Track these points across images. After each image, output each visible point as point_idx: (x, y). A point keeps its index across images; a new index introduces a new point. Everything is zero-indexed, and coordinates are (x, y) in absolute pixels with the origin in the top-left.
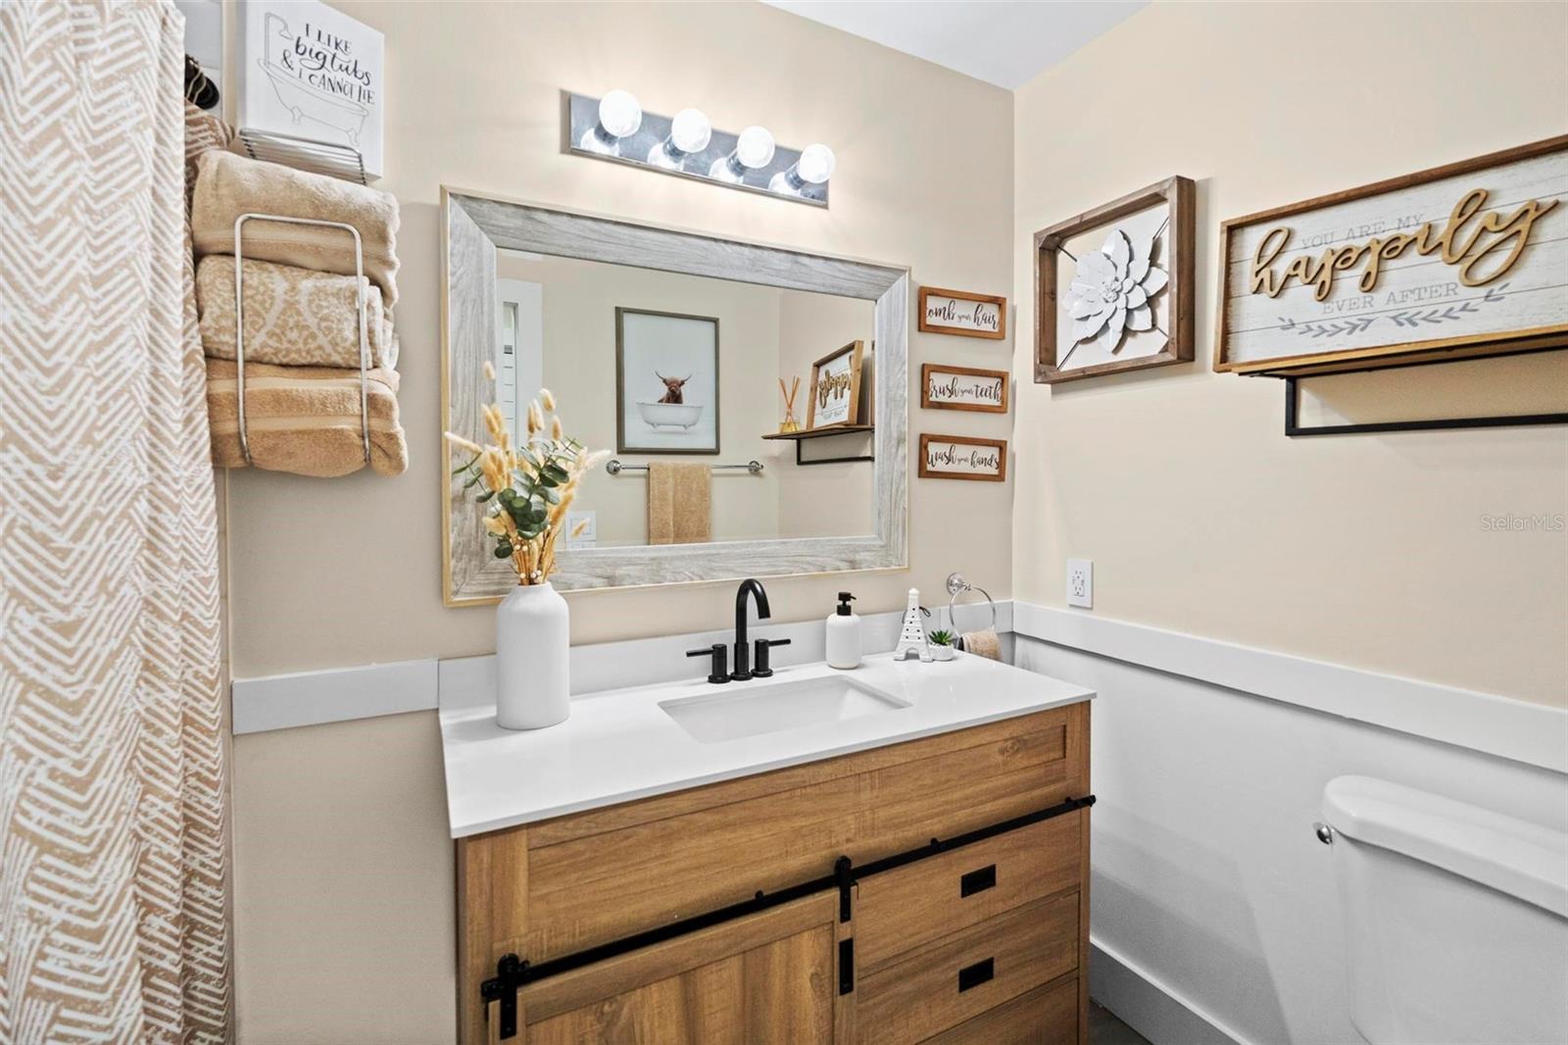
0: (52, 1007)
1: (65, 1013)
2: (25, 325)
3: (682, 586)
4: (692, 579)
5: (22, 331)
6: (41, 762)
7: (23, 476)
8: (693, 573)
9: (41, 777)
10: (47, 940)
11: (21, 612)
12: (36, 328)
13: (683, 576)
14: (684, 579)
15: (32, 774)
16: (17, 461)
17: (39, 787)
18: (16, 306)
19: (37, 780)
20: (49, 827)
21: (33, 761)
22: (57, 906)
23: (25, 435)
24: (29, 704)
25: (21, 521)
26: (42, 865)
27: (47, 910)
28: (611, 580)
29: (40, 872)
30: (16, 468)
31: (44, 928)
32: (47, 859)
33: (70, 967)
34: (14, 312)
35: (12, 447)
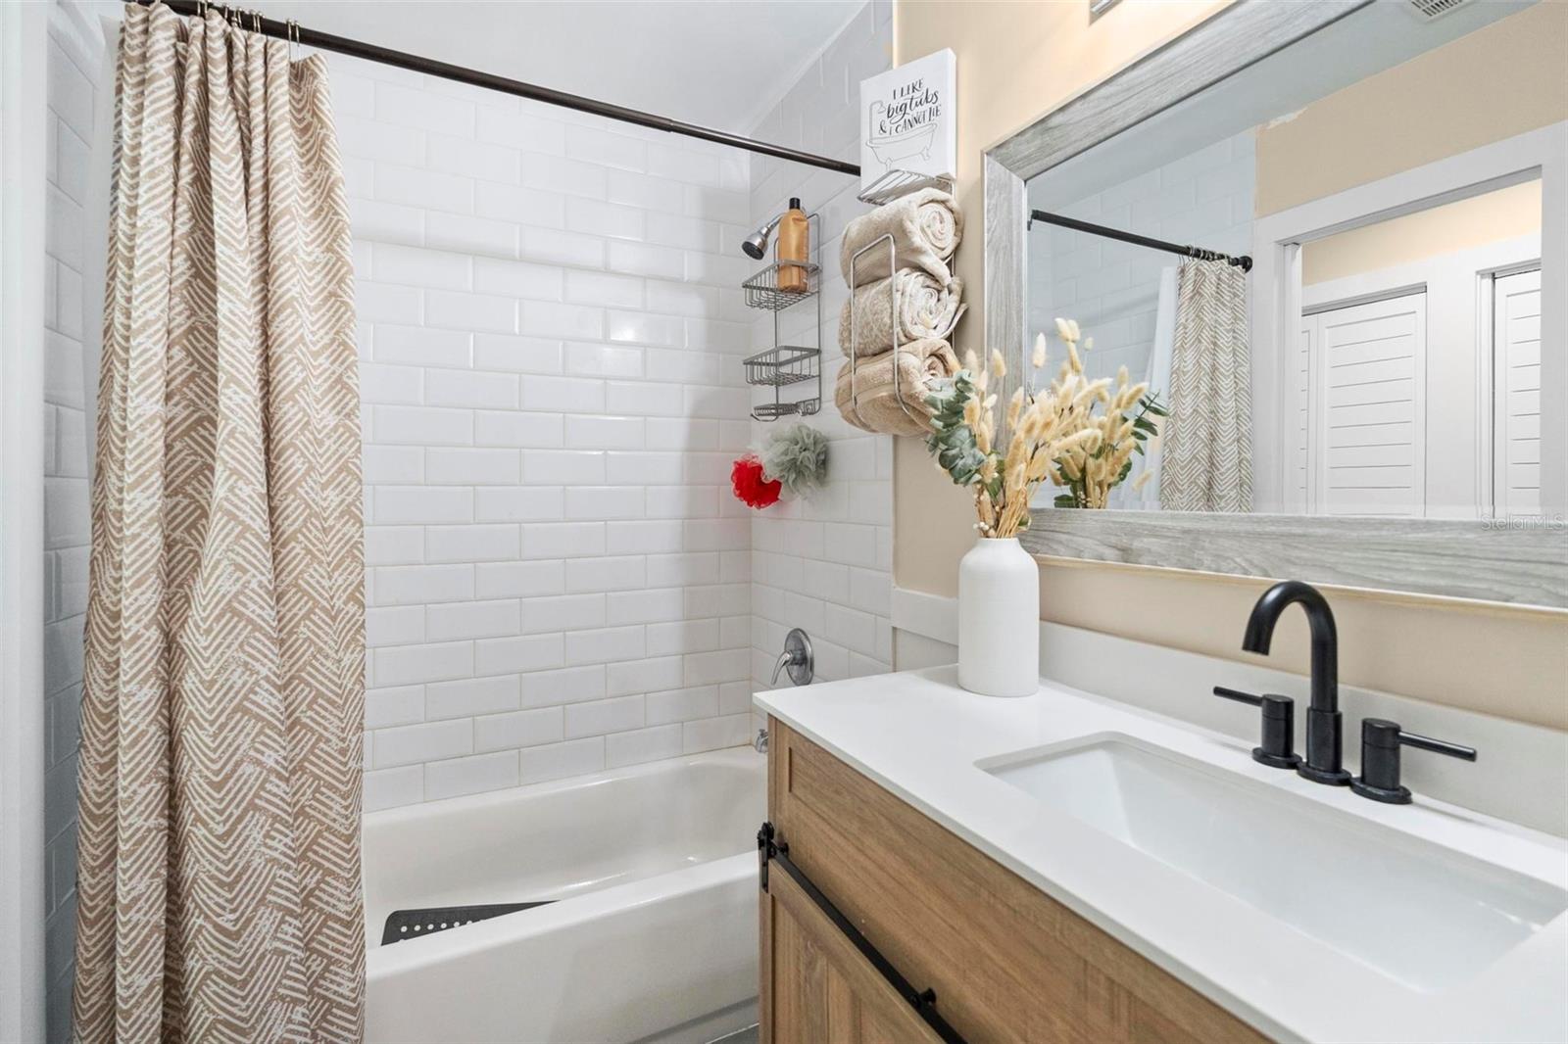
0: (260, 724)
1: (268, 731)
2: (237, 311)
3: (1229, 580)
4: (1246, 572)
5: (235, 315)
6: (254, 576)
7: (241, 402)
8: (1251, 563)
9: (254, 585)
10: (256, 683)
11: (240, 483)
12: (243, 313)
13: (1232, 565)
14: (1232, 570)
15: (249, 582)
16: (236, 393)
17: (253, 590)
18: (231, 301)
19: (252, 586)
20: (259, 616)
21: (249, 574)
22: (264, 665)
23: (240, 377)
24: (246, 539)
25: (239, 429)
26: (255, 638)
27: (258, 666)
28: (1126, 554)
29: (252, 641)
30: (235, 397)
31: (255, 676)
32: (257, 634)
33: (270, 704)
34: (230, 305)
35: (232, 385)
